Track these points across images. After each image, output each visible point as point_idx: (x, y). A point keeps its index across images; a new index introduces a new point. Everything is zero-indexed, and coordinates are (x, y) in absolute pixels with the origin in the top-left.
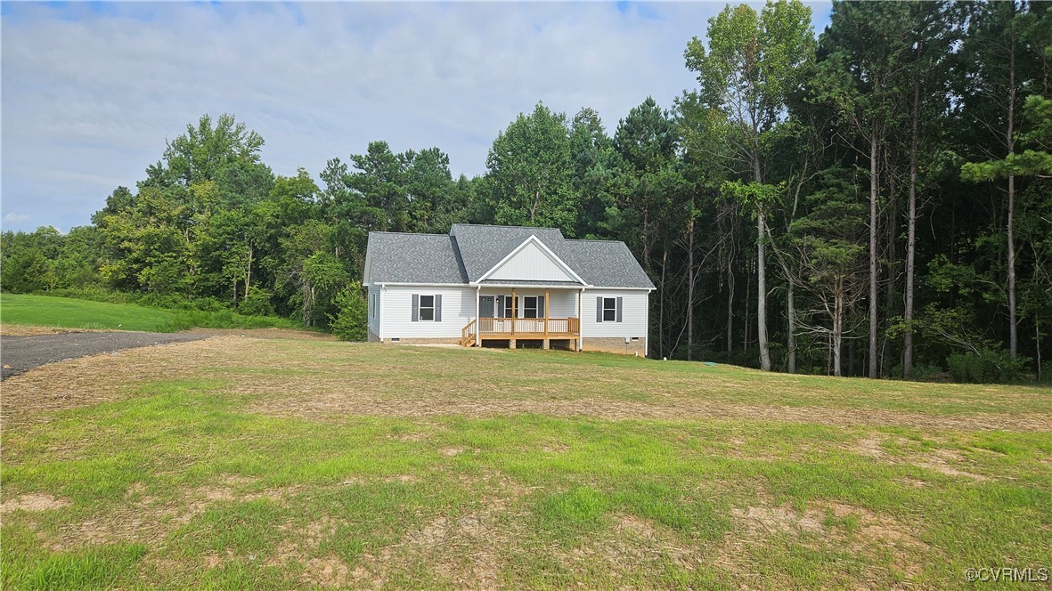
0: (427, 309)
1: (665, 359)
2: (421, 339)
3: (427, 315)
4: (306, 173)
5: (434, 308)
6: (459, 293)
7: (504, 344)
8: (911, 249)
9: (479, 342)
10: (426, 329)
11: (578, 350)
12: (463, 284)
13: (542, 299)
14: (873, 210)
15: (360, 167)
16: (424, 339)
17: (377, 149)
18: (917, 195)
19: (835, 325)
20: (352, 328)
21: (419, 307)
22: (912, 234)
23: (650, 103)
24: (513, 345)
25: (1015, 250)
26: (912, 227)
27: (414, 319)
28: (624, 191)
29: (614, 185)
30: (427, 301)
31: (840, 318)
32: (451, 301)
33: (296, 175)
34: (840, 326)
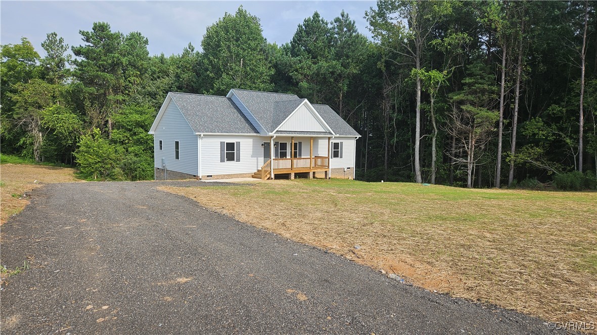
0: (230, 152)
1: (382, 181)
2: (227, 175)
3: (230, 157)
4: (28, 42)
5: (235, 151)
6: (250, 141)
7: (286, 176)
8: (516, 114)
9: (273, 176)
10: (231, 167)
11: (328, 178)
12: (255, 134)
13: (300, 143)
14: (503, 90)
15: (87, 40)
16: (229, 175)
17: (100, 29)
18: (521, 82)
19: (469, 157)
20: (96, 163)
21: (226, 152)
22: (517, 106)
23: (316, 15)
24: (293, 177)
25: (584, 116)
26: (517, 101)
27: (222, 161)
28: (307, 72)
29: (301, 68)
30: (230, 146)
31: (473, 153)
32: (247, 145)
33: (20, 43)
34: (472, 158)
